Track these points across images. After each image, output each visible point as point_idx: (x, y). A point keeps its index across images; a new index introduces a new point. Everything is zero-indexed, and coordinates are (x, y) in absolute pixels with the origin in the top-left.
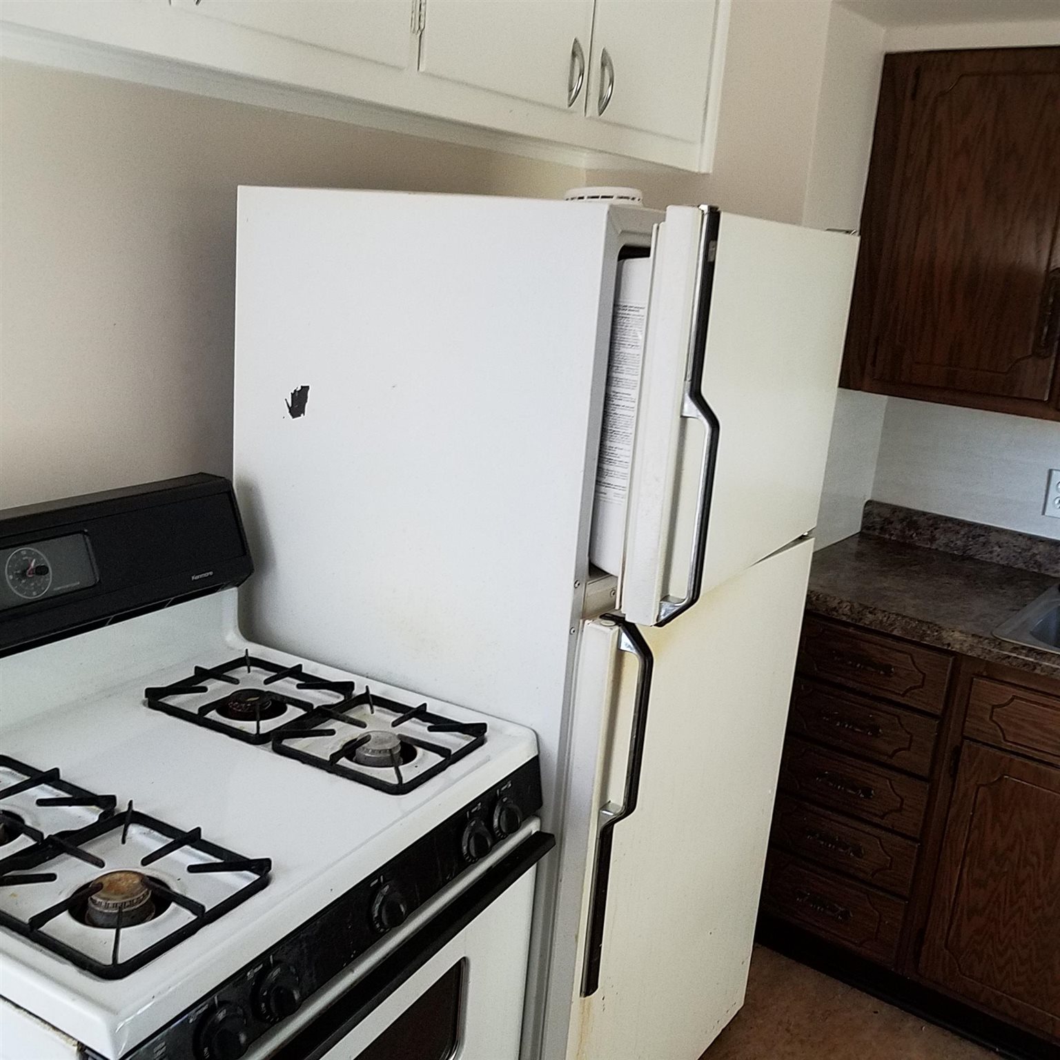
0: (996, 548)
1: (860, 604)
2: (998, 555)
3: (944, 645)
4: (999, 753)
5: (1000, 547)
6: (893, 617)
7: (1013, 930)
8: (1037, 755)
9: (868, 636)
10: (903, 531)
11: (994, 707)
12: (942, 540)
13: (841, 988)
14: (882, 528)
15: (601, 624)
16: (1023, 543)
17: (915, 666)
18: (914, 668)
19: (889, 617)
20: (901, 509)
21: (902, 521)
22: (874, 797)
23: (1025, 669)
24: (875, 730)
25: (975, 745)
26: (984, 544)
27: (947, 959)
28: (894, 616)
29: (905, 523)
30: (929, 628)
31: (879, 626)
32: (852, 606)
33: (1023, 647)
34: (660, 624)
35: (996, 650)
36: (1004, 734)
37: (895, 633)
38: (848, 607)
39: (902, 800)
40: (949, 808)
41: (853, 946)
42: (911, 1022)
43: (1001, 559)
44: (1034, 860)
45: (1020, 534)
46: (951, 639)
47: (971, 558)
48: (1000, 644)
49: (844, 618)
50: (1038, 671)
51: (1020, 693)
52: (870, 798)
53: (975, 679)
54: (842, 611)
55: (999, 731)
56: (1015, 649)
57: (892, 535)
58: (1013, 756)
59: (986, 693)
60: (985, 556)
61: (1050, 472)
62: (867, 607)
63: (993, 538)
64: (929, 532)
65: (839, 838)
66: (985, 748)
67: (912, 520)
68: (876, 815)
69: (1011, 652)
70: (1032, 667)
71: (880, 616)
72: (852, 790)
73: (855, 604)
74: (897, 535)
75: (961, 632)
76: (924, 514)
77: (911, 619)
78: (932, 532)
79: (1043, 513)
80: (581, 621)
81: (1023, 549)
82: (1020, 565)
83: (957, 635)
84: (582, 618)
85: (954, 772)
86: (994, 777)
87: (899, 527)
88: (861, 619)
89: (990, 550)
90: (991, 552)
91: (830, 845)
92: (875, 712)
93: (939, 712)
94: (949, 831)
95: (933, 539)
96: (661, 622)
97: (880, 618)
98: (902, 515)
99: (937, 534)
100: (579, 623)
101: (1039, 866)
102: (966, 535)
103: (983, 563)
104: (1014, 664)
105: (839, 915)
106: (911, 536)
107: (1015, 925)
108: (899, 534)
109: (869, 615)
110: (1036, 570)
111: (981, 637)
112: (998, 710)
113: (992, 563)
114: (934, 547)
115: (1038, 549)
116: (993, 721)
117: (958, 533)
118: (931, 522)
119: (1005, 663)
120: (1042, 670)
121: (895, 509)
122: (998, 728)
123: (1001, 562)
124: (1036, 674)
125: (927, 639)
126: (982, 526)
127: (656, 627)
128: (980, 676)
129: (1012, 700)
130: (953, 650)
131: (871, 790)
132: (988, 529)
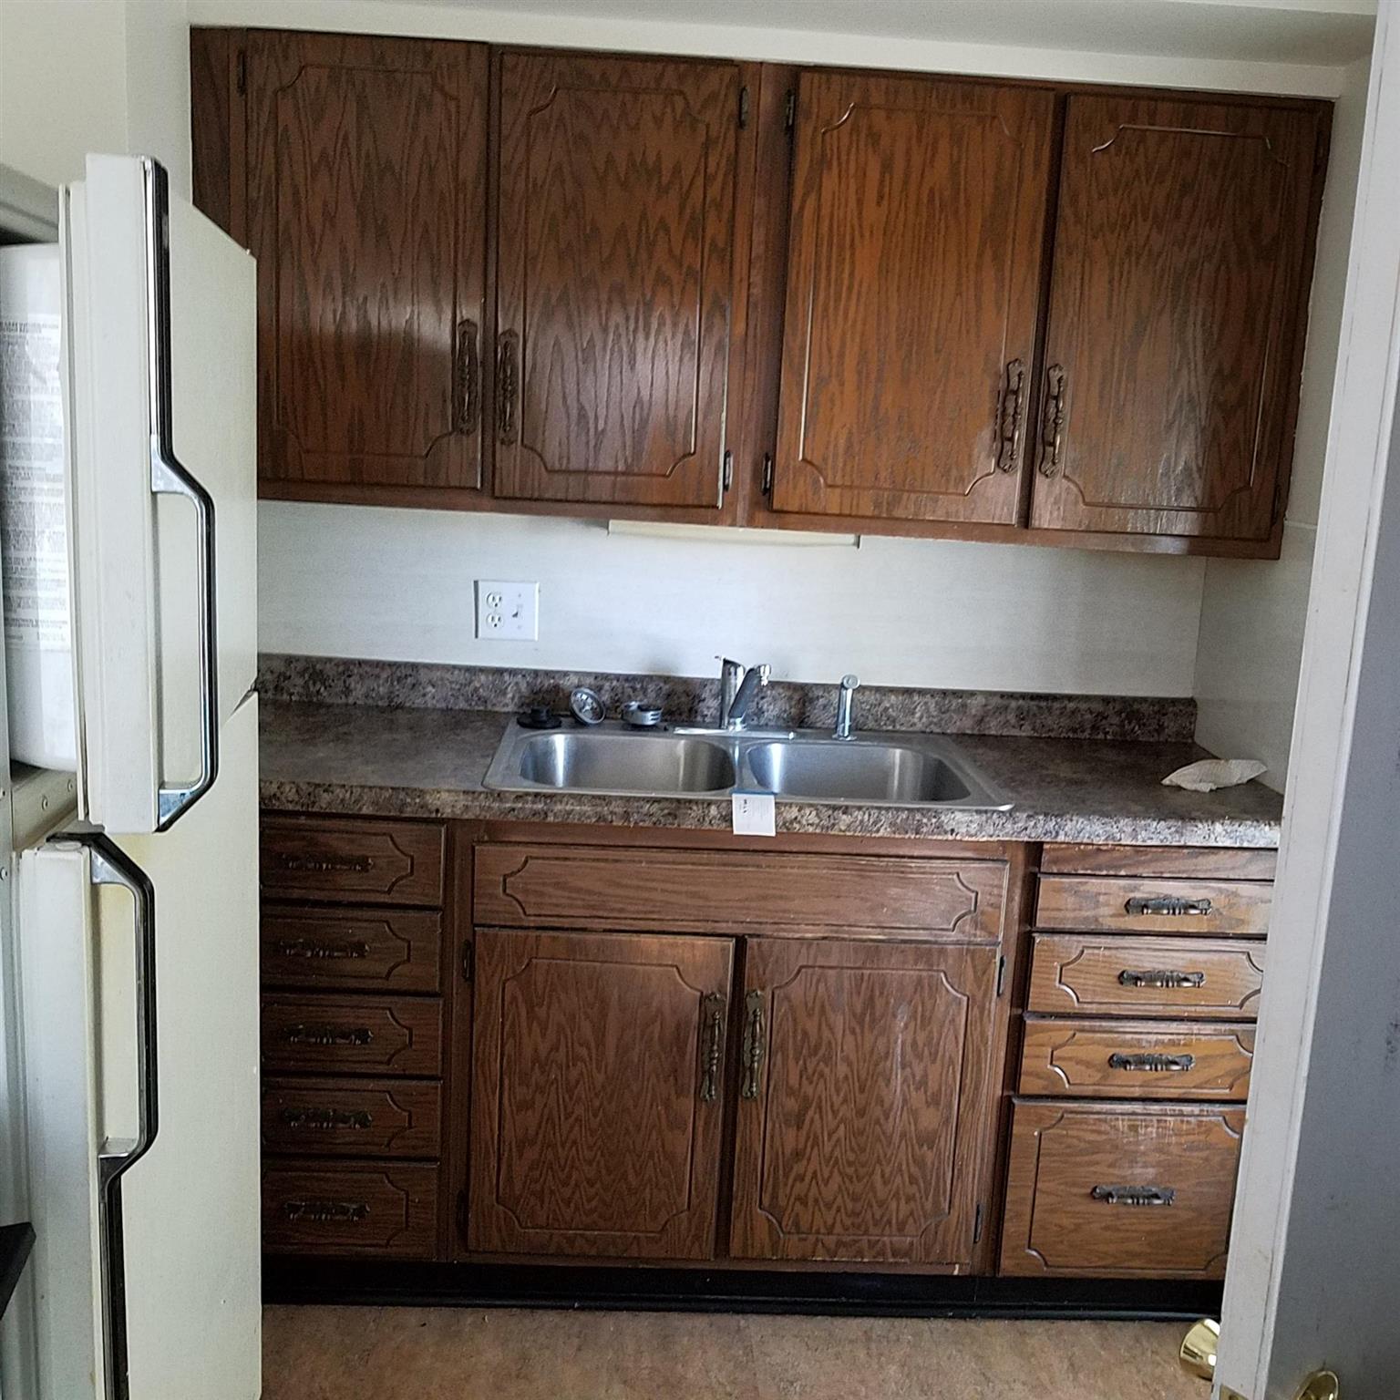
0: (430, 689)
1: (309, 783)
2: (431, 697)
3: (431, 812)
4: (521, 933)
5: (433, 686)
6: (357, 791)
7: (574, 1149)
8: (566, 923)
9: (327, 823)
10: (306, 686)
11: (505, 877)
12: (358, 691)
13: (370, 1313)
14: (276, 688)
15: (58, 850)
16: (462, 677)
17: (399, 849)
18: (397, 852)
19: (352, 793)
20: (296, 659)
21: (302, 674)
22: (372, 1039)
23: (536, 819)
24: (359, 948)
25: (492, 931)
26: (414, 685)
27: (502, 1216)
28: (359, 789)
29: (307, 676)
30: (407, 794)
31: (341, 807)
32: (298, 786)
33: (527, 794)
34: (162, 828)
35: (496, 805)
36: (523, 909)
37: (365, 811)
38: (294, 790)
39: (410, 1030)
40: (472, 1022)
41: (380, 1251)
42: (469, 1318)
43: (438, 701)
44: (584, 1052)
45: (454, 667)
46: (439, 803)
47: (400, 707)
48: (500, 796)
49: (290, 807)
50: (551, 819)
51: (535, 851)
52: (367, 1043)
53: (477, 848)
54: (286, 797)
55: (518, 906)
56: (519, 797)
57: (293, 694)
58: (538, 933)
59: (495, 861)
60: (419, 702)
61: (476, 583)
62: (318, 786)
63: (424, 676)
64: (341, 683)
65: (335, 1111)
66: (505, 932)
67: (314, 669)
68: (381, 1063)
69: (514, 802)
70: (543, 816)
71: (339, 792)
72: (343, 1038)
73: (301, 785)
74: (300, 695)
75: (449, 791)
76: (330, 660)
77: (381, 788)
78: (345, 682)
79: (476, 636)
80: (14, 855)
81: (461, 685)
82: (462, 705)
83: (444, 795)
84: (14, 849)
85: (469, 976)
86: (521, 963)
87: (300, 682)
88: (314, 803)
89: (422, 692)
90: (424, 695)
91: (325, 1125)
92: (355, 924)
93: (440, 902)
94: (477, 1052)
95: (347, 691)
96: (164, 824)
97: (341, 796)
98: (300, 666)
99: (352, 682)
100: (11, 858)
101: (591, 1059)
102: (390, 679)
103: (418, 709)
104: (521, 816)
105: (353, 1215)
106: (318, 692)
107: (574, 1142)
108: (301, 690)
109: (325, 795)
110: (482, 708)
111: (474, 793)
112: (512, 879)
113: (426, 709)
114: (351, 700)
115: (479, 681)
116: (508, 895)
117: (378, 677)
118: (341, 669)
119: (511, 817)
120: (555, 815)
121: (289, 660)
122: (515, 902)
123: (438, 706)
124: (549, 824)
125: (409, 809)
126: (406, 664)
127: (158, 834)
128: (481, 842)
129: (526, 862)
130: (444, 816)
131: (366, 1031)
132: (414, 666)
